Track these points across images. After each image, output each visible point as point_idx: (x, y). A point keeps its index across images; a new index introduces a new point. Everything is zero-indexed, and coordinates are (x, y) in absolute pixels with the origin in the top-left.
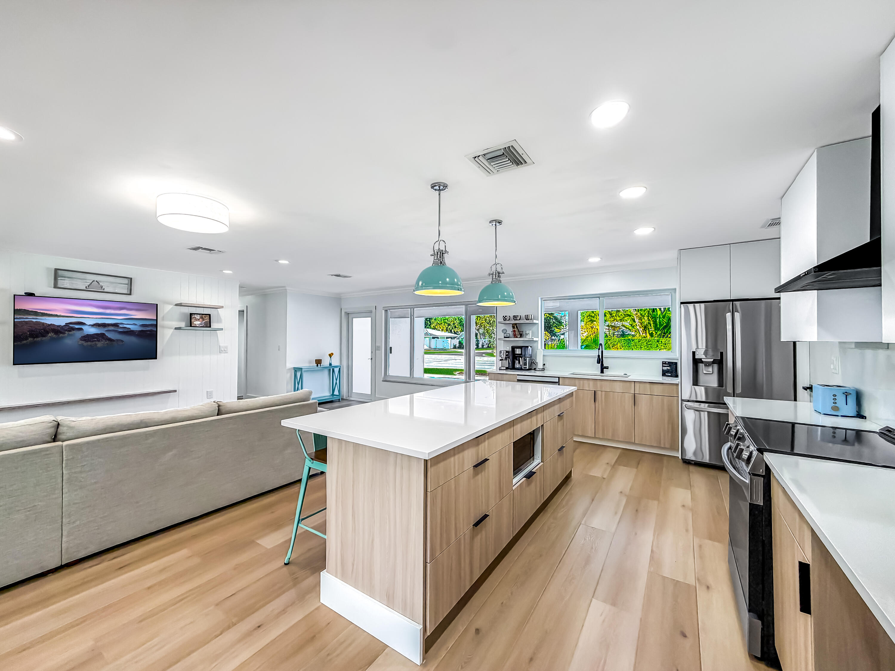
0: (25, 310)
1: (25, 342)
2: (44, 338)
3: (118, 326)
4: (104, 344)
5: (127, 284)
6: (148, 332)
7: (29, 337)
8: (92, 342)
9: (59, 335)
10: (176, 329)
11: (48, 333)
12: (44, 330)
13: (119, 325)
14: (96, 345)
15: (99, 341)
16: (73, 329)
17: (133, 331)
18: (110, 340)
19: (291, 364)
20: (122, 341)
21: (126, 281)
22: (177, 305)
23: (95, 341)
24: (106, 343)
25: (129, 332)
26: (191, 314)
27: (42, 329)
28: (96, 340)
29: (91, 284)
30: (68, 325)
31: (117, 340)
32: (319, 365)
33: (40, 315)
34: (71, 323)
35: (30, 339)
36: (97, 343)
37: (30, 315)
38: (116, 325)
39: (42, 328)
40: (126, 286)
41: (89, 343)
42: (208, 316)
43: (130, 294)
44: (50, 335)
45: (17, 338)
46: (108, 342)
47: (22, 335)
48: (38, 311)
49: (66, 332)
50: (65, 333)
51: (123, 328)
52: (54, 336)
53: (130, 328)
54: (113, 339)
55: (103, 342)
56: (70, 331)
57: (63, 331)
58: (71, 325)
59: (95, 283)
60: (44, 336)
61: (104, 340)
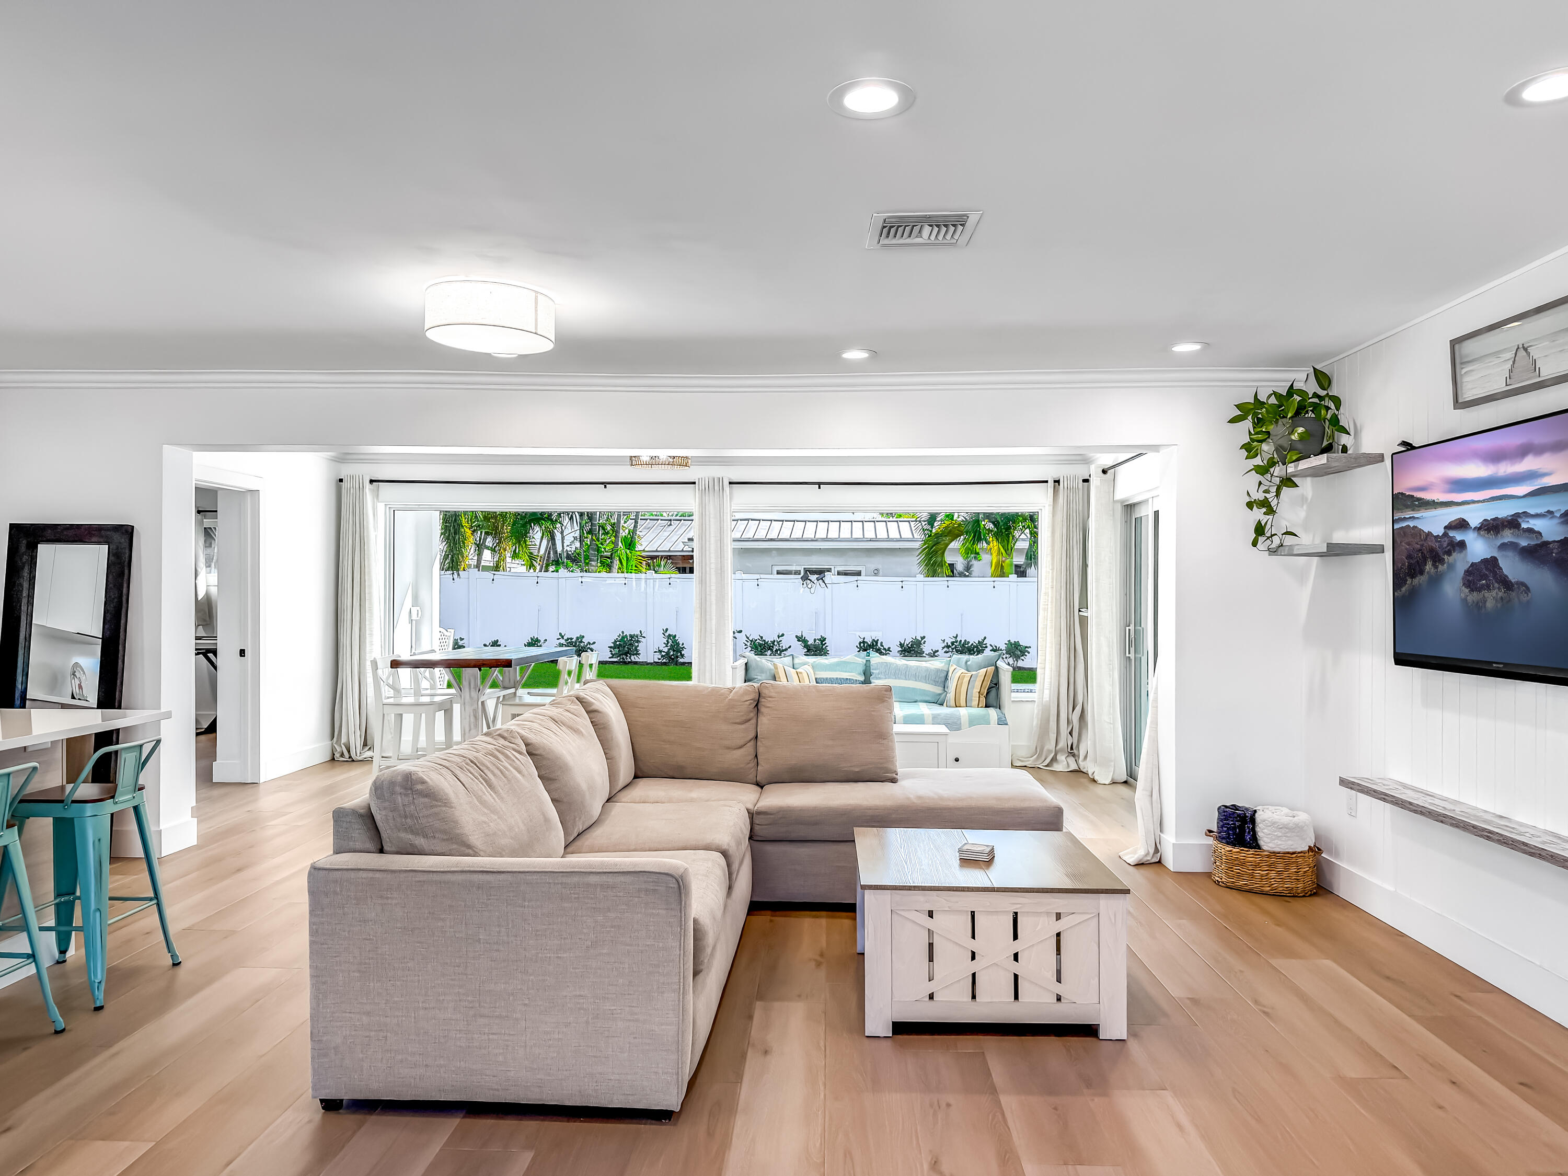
1: (1404, 589)
3: (1520, 525)
4: (1496, 600)
7: (1408, 575)
8: (1477, 589)
9: (1438, 567)
11: (1426, 560)
12: (1420, 554)
13: (1520, 520)
14: (1486, 602)
15: (1489, 588)
16: (1453, 546)
17: (1546, 544)
18: (1506, 584)
20: (1528, 589)
23: (1484, 587)
24: (1500, 594)
25: (1539, 551)
27: (1419, 550)
28: (1483, 585)
29: (1514, 361)
31: (1519, 583)
34: (1450, 526)
35: (1409, 581)
36: (1487, 594)
38: (1513, 523)
39: (1419, 547)
41: (1475, 596)
44: (1427, 567)
46: (1503, 593)
47: (1401, 568)
51: (1527, 534)
53: (1540, 533)
54: (1510, 581)
55: (1494, 593)
56: (1449, 553)
57: (1441, 554)
58: (1452, 534)
59: (1522, 353)
60: (1422, 572)
61: (1496, 585)
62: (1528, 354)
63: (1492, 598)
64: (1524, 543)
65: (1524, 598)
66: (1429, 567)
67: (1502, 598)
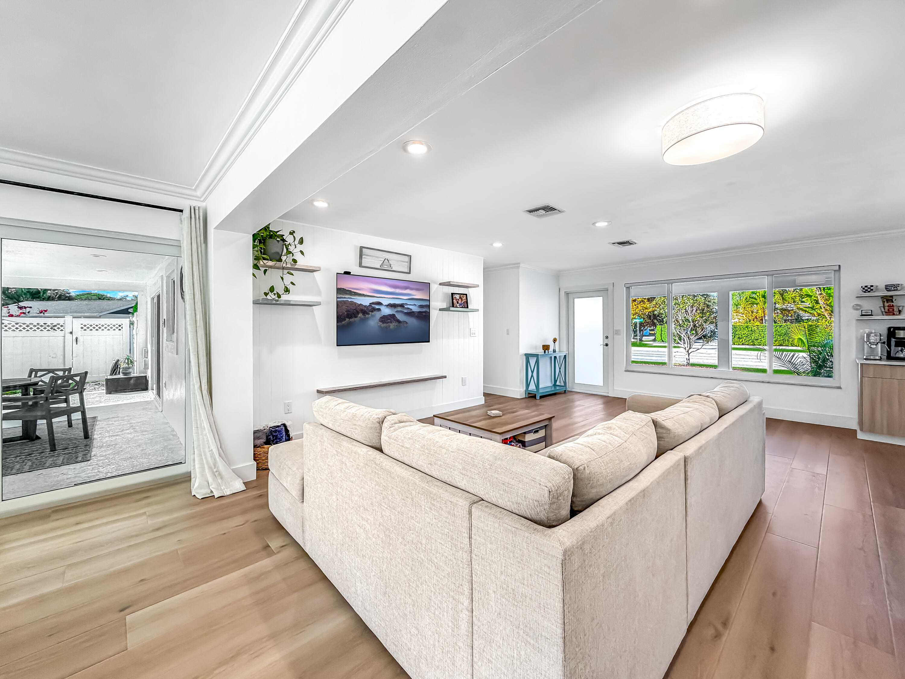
0: (343, 289)
1: (344, 322)
2: (356, 319)
3: (404, 307)
4: (395, 326)
5: (407, 262)
6: (424, 314)
7: (347, 317)
8: (387, 323)
9: (365, 316)
10: (440, 310)
11: (358, 313)
12: (356, 310)
13: (404, 305)
14: (390, 326)
15: (391, 322)
16: (374, 310)
17: (414, 312)
18: (399, 321)
19: (523, 350)
20: (407, 323)
21: (406, 259)
22: (440, 284)
23: (389, 322)
24: (396, 324)
25: (411, 314)
26: (452, 294)
27: (355, 310)
29: (384, 262)
30: (371, 305)
31: (403, 321)
32: (547, 351)
33: (353, 294)
34: (373, 303)
35: (347, 320)
36: (390, 324)
37: (347, 294)
38: (402, 306)
39: (354, 308)
40: (406, 265)
41: (385, 325)
42: (465, 296)
43: (409, 273)
44: (359, 315)
45: (339, 319)
46: (397, 324)
47: (342, 315)
48: (352, 290)
49: (370, 313)
50: (368, 314)
51: (407, 309)
52: (363, 316)
55: (394, 324)
56: (372, 312)
57: (368, 312)
58: (373, 306)
59: (386, 261)
60: (356, 317)
61: (395, 322)
62: (389, 262)
63: (392, 325)
64: (406, 311)
65: (405, 325)
66: (360, 315)
67: (397, 325)
